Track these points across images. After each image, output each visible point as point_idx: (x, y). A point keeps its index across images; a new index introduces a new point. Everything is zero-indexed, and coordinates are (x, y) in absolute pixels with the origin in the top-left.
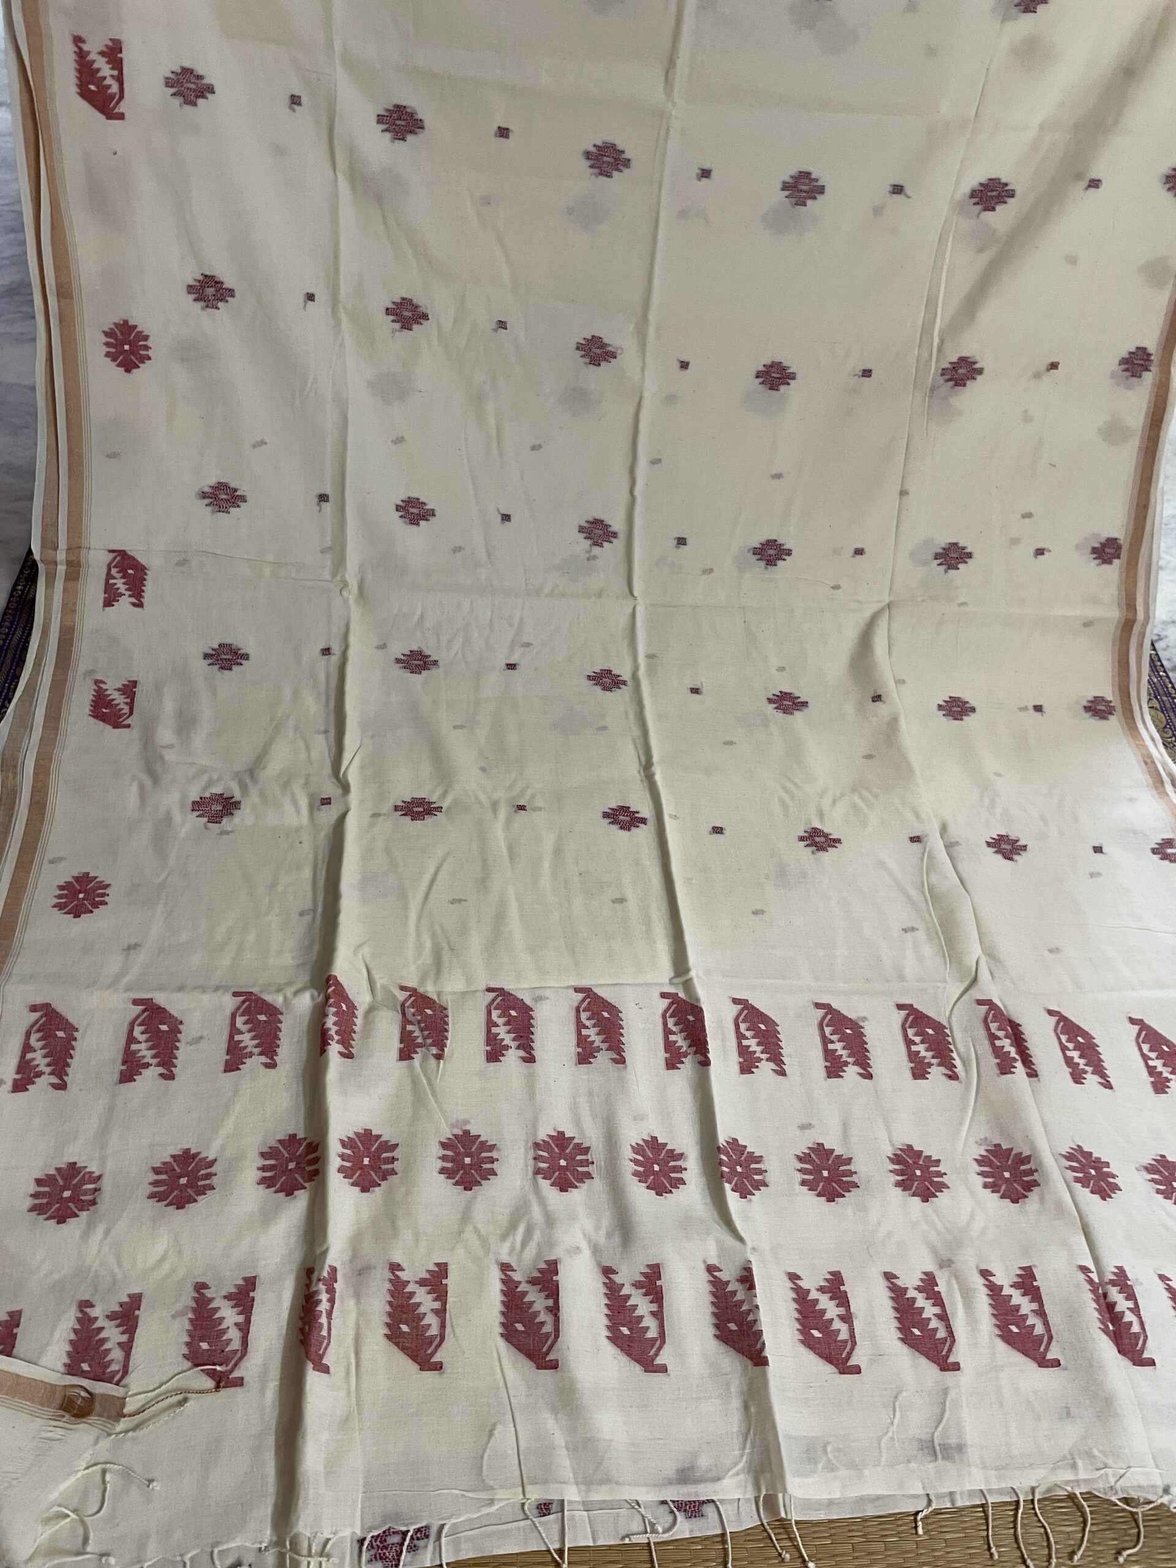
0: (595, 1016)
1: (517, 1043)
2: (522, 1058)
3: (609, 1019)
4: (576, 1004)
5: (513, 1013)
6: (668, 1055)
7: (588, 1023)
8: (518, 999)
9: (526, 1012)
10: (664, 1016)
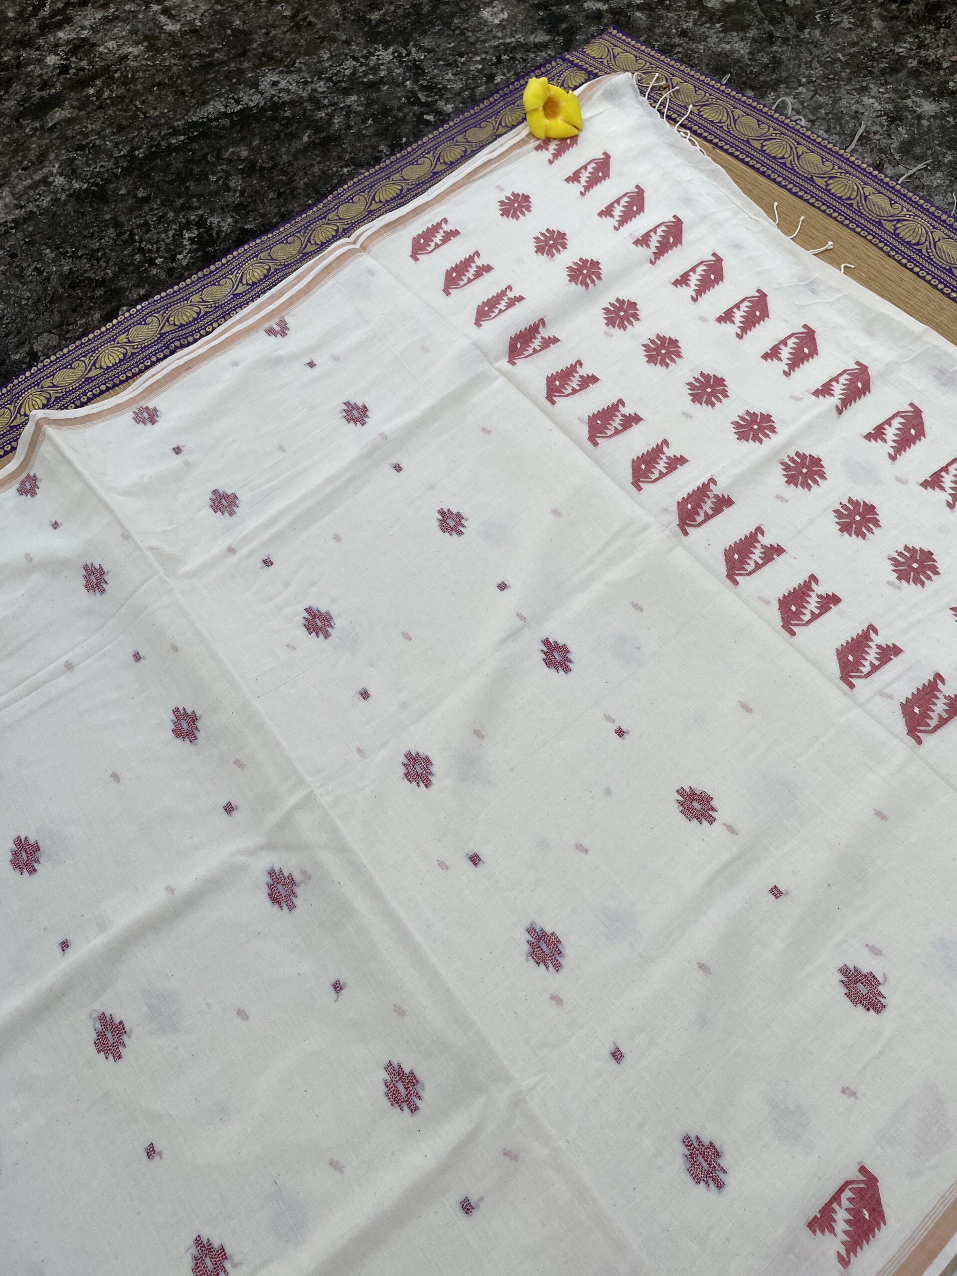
0: (743, 561)
1: (810, 593)
2: (817, 584)
3: (737, 553)
4: (747, 577)
5: (793, 608)
6: (724, 508)
7: (752, 563)
8: (781, 613)
9: (784, 603)
10: (700, 525)
